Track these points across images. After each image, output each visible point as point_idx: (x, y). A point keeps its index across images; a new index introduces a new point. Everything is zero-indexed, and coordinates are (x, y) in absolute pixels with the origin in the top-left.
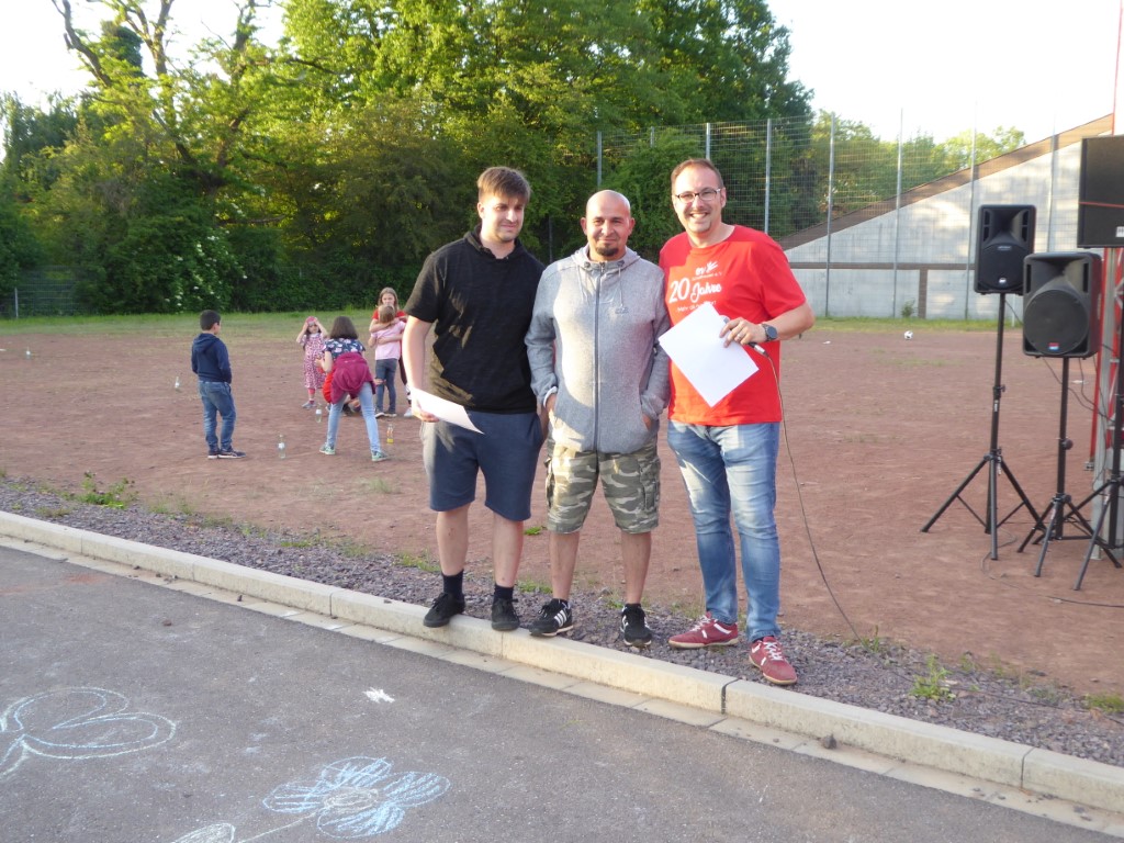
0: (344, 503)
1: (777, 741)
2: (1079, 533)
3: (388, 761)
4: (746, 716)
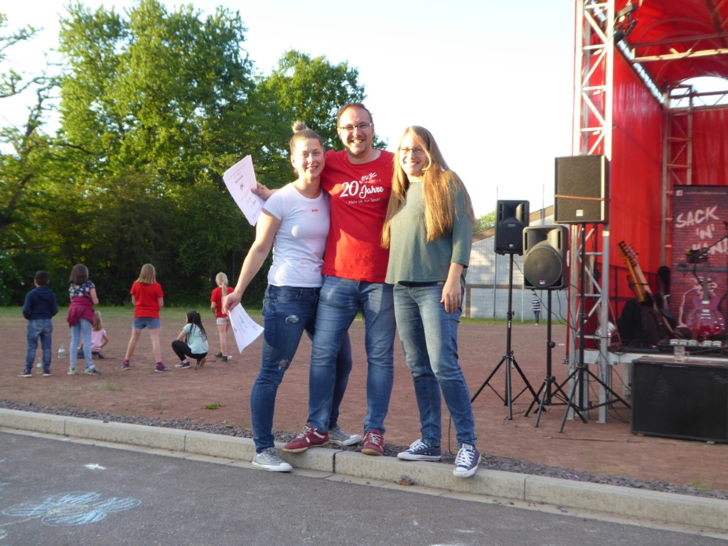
0: (81, 395)
1: (368, 483)
2: (561, 401)
3: (98, 493)
4: (348, 473)
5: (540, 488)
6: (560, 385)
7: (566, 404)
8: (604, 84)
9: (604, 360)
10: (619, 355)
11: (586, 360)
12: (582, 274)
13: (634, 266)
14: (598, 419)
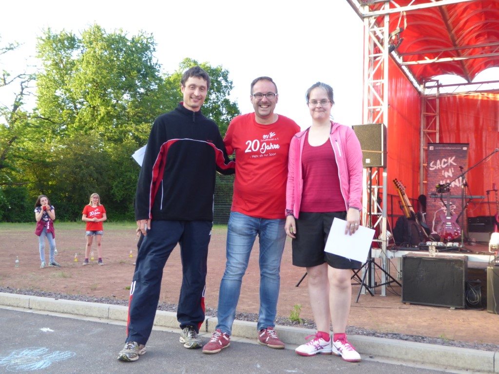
0: (44, 281)
3: (47, 348)
7: (360, 284)
8: (383, 78)
9: (385, 255)
10: (394, 252)
11: (373, 256)
12: (370, 200)
14: (381, 294)
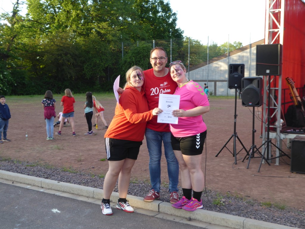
0: (46, 153)
1: (174, 219)
2: (259, 156)
4: (165, 212)
5: (250, 225)
6: (258, 148)
7: (261, 157)
8: (280, 8)
9: (279, 137)
10: (285, 135)
11: (270, 137)
12: (269, 97)
13: (293, 88)
14: (275, 163)
